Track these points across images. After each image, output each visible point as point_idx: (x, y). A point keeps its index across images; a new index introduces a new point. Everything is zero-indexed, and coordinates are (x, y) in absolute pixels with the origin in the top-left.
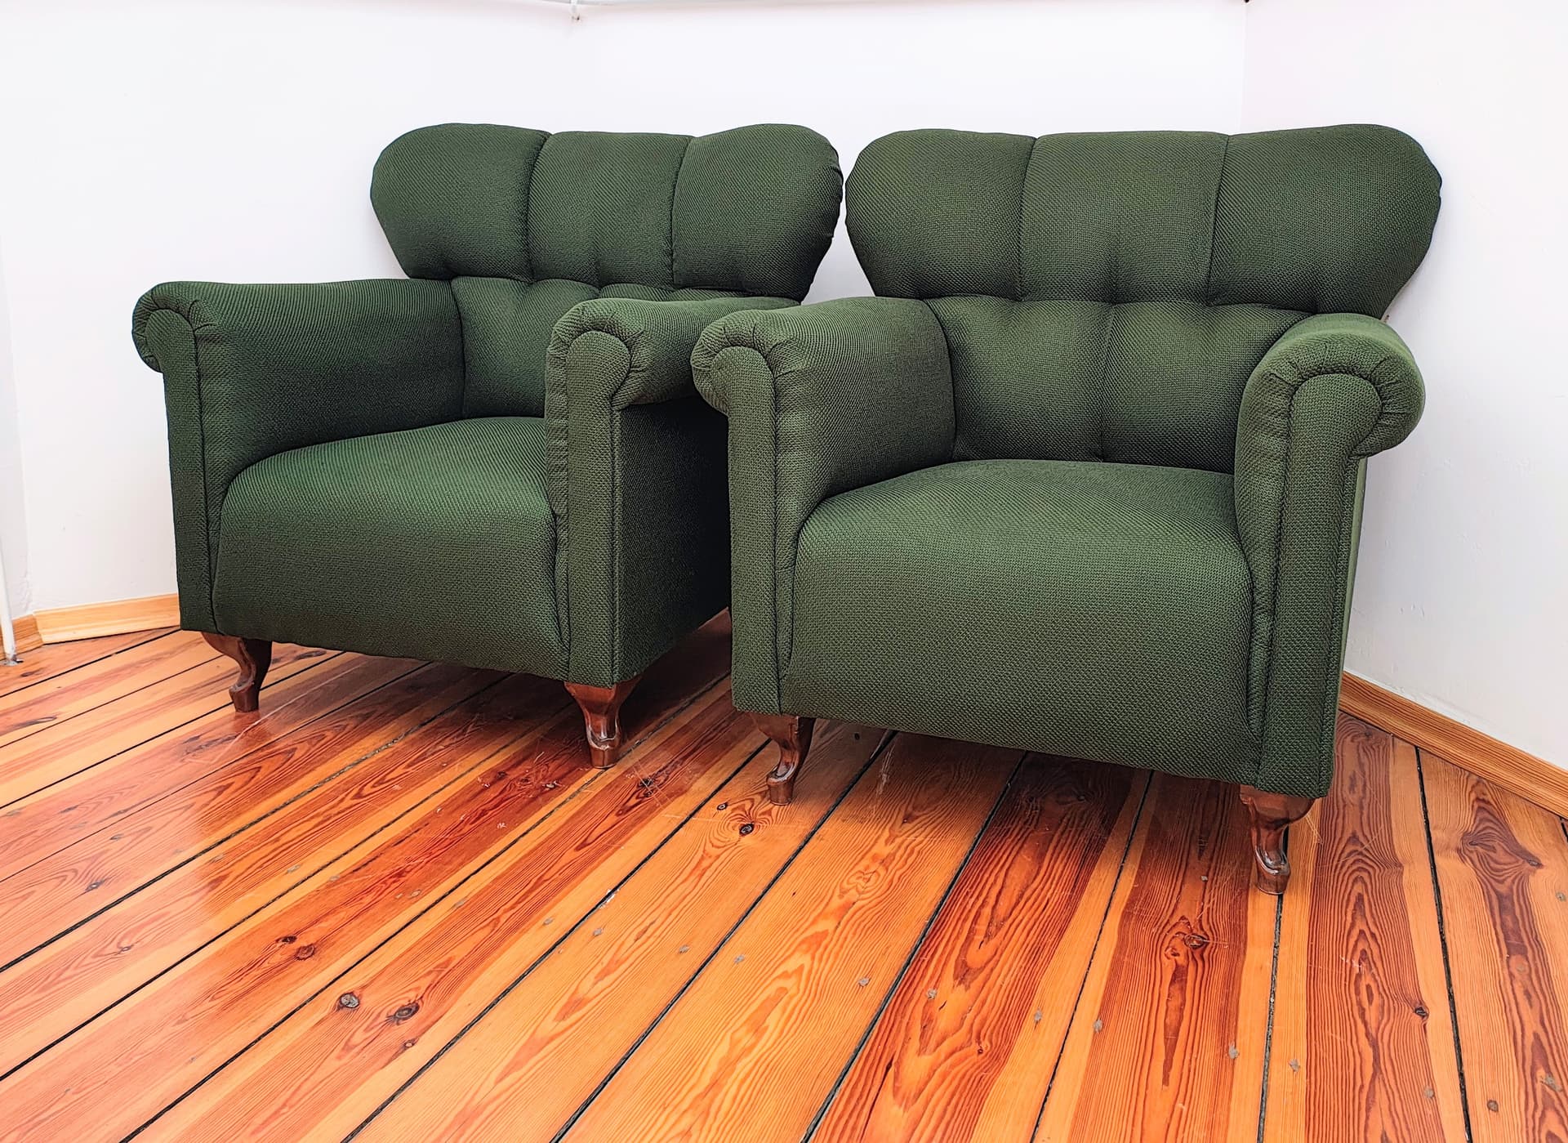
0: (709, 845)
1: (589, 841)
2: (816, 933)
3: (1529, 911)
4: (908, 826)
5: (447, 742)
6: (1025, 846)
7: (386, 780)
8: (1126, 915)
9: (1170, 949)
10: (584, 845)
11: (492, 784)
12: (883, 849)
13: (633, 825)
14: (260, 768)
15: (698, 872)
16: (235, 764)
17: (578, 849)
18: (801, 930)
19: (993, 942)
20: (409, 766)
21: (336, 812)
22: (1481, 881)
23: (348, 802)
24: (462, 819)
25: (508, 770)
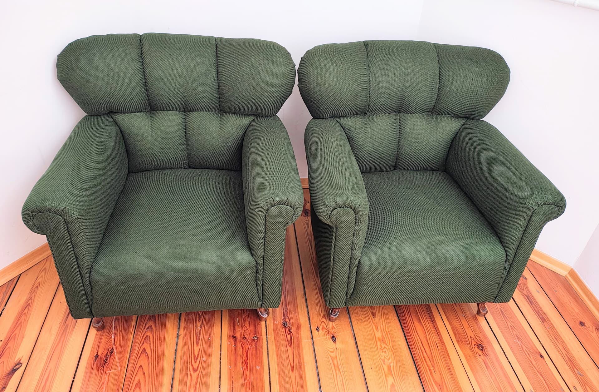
0: (329, 352)
1: (292, 365)
2: (391, 385)
3: (536, 301)
4: (376, 319)
5: (199, 324)
6: (413, 317)
7: (196, 356)
8: (458, 341)
9: (477, 354)
10: (293, 368)
11: (235, 344)
12: (378, 335)
13: (299, 350)
14: (141, 366)
15: (337, 368)
16: (129, 368)
17: (293, 371)
18: (386, 385)
19: (436, 368)
20: (197, 344)
21: (194, 383)
22: (520, 292)
23: (195, 375)
24: (242, 369)
25: (234, 333)
